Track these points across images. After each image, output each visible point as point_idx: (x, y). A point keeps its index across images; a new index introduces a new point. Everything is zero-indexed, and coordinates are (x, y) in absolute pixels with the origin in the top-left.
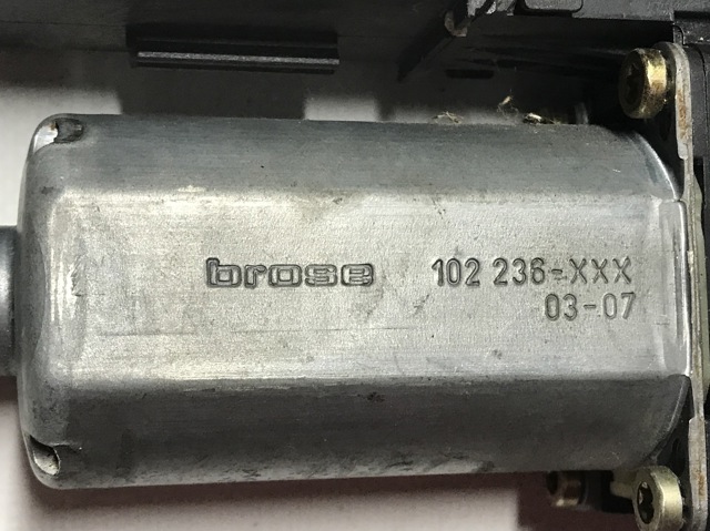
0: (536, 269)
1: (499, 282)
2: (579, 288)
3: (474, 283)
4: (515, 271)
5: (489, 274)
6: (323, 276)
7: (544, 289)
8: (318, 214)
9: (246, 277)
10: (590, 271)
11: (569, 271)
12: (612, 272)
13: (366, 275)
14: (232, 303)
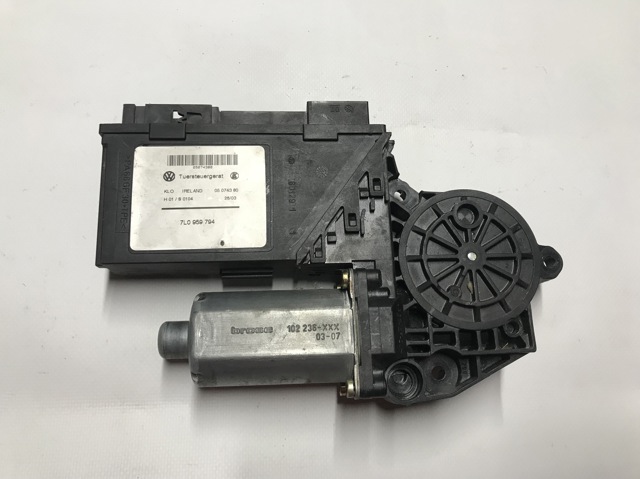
0: (313, 327)
1: (304, 330)
2: (325, 332)
3: (298, 331)
4: (308, 328)
5: (302, 328)
6: (260, 330)
7: (316, 332)
8: (259, 315)
9: (241, 331)
10: (328, 327)
11: (322, 327)
12: (333, 327)
13: (270, 330)
14: (236, 338)
